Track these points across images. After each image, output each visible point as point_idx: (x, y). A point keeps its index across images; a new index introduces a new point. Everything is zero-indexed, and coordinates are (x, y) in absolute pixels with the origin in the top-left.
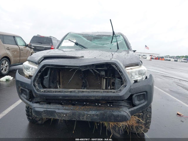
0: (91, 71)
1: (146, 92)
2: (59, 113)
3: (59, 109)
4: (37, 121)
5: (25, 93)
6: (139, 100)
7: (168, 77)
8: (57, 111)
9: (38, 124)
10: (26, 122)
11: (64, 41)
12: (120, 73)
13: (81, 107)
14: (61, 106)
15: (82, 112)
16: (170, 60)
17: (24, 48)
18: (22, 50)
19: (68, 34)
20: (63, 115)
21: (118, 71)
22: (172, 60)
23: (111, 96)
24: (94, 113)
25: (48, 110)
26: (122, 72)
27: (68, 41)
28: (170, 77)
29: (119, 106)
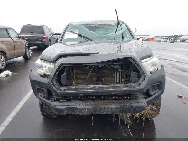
0: (108, 66)
1: (160, 82)
2: (81, 109)
3: (80, 105)
4: (51, 116)
5: (42, 92)
6: (154, 91)
7: (163, 59)
8: (78, 107)
9: (53, 118)
10: (40, 118)
11: (66, 33)
12: (137, 67)
13: (100, 101)
14: (81, 102)
15: (103, 106)
16: (160, 41)
17: (17, 40)
18: (16, 43)
19: (69, 24)
20: (84, 110)
21: (136, 65)
22: (162, 40)
23: (131, 91)
24: (114, 106)
25: (69, 107)
26: (140, 66)
27: (70, 33)
28: (164, 59)
29: (136, 98)
